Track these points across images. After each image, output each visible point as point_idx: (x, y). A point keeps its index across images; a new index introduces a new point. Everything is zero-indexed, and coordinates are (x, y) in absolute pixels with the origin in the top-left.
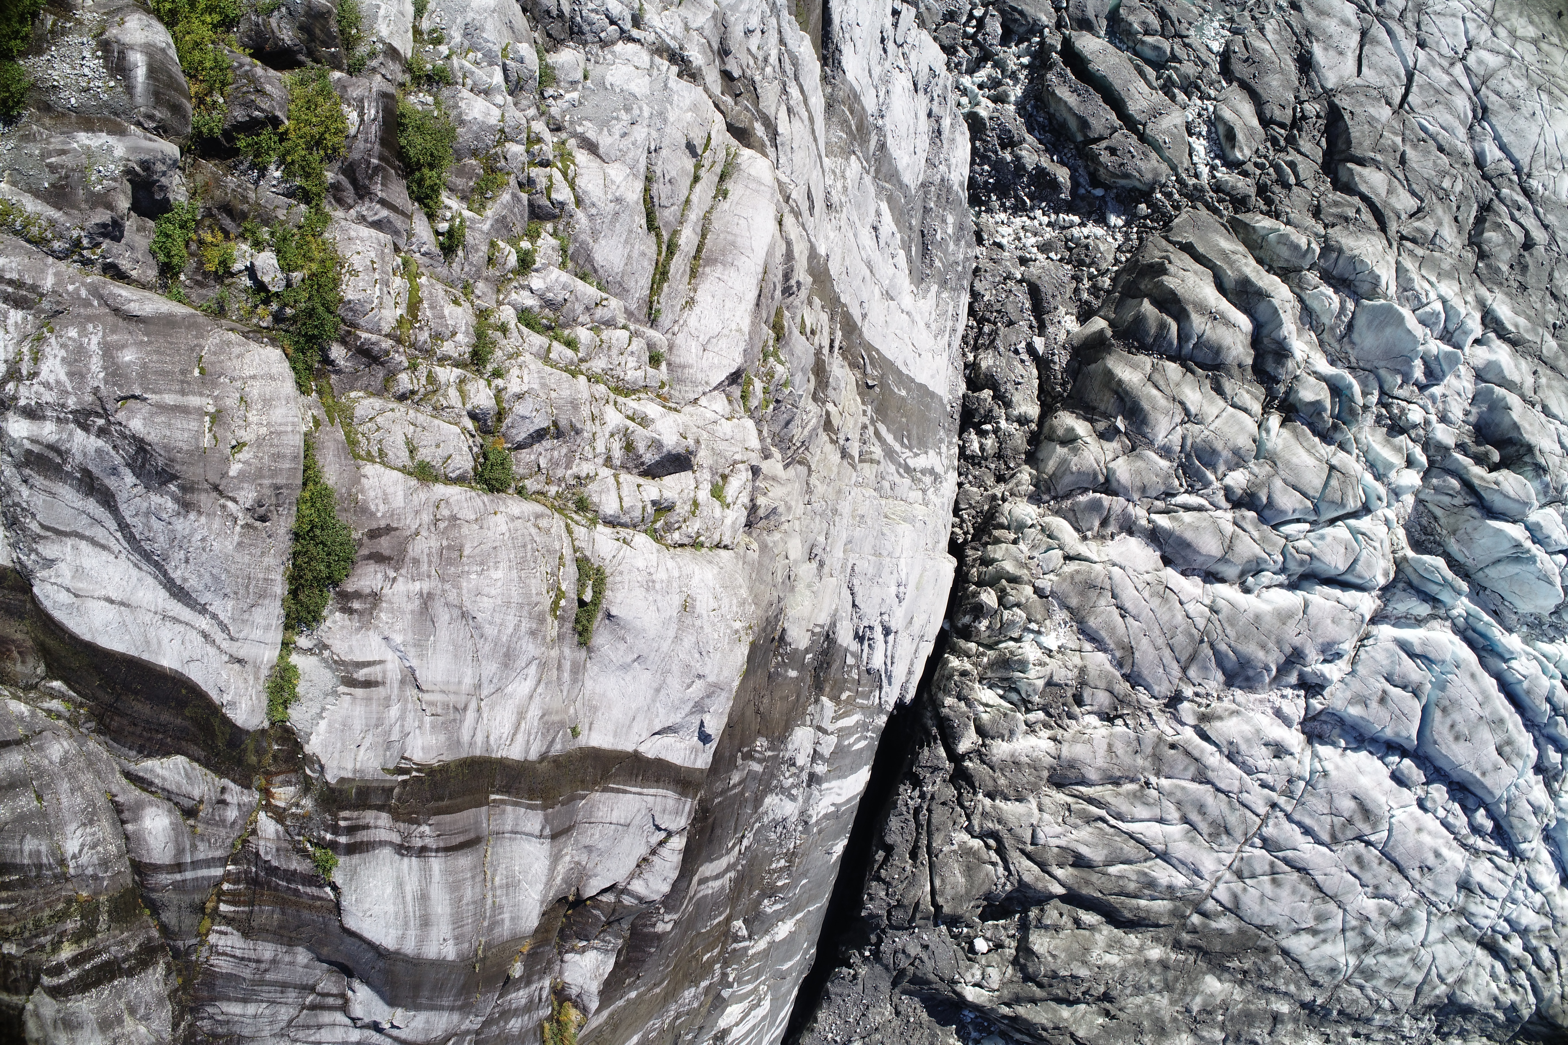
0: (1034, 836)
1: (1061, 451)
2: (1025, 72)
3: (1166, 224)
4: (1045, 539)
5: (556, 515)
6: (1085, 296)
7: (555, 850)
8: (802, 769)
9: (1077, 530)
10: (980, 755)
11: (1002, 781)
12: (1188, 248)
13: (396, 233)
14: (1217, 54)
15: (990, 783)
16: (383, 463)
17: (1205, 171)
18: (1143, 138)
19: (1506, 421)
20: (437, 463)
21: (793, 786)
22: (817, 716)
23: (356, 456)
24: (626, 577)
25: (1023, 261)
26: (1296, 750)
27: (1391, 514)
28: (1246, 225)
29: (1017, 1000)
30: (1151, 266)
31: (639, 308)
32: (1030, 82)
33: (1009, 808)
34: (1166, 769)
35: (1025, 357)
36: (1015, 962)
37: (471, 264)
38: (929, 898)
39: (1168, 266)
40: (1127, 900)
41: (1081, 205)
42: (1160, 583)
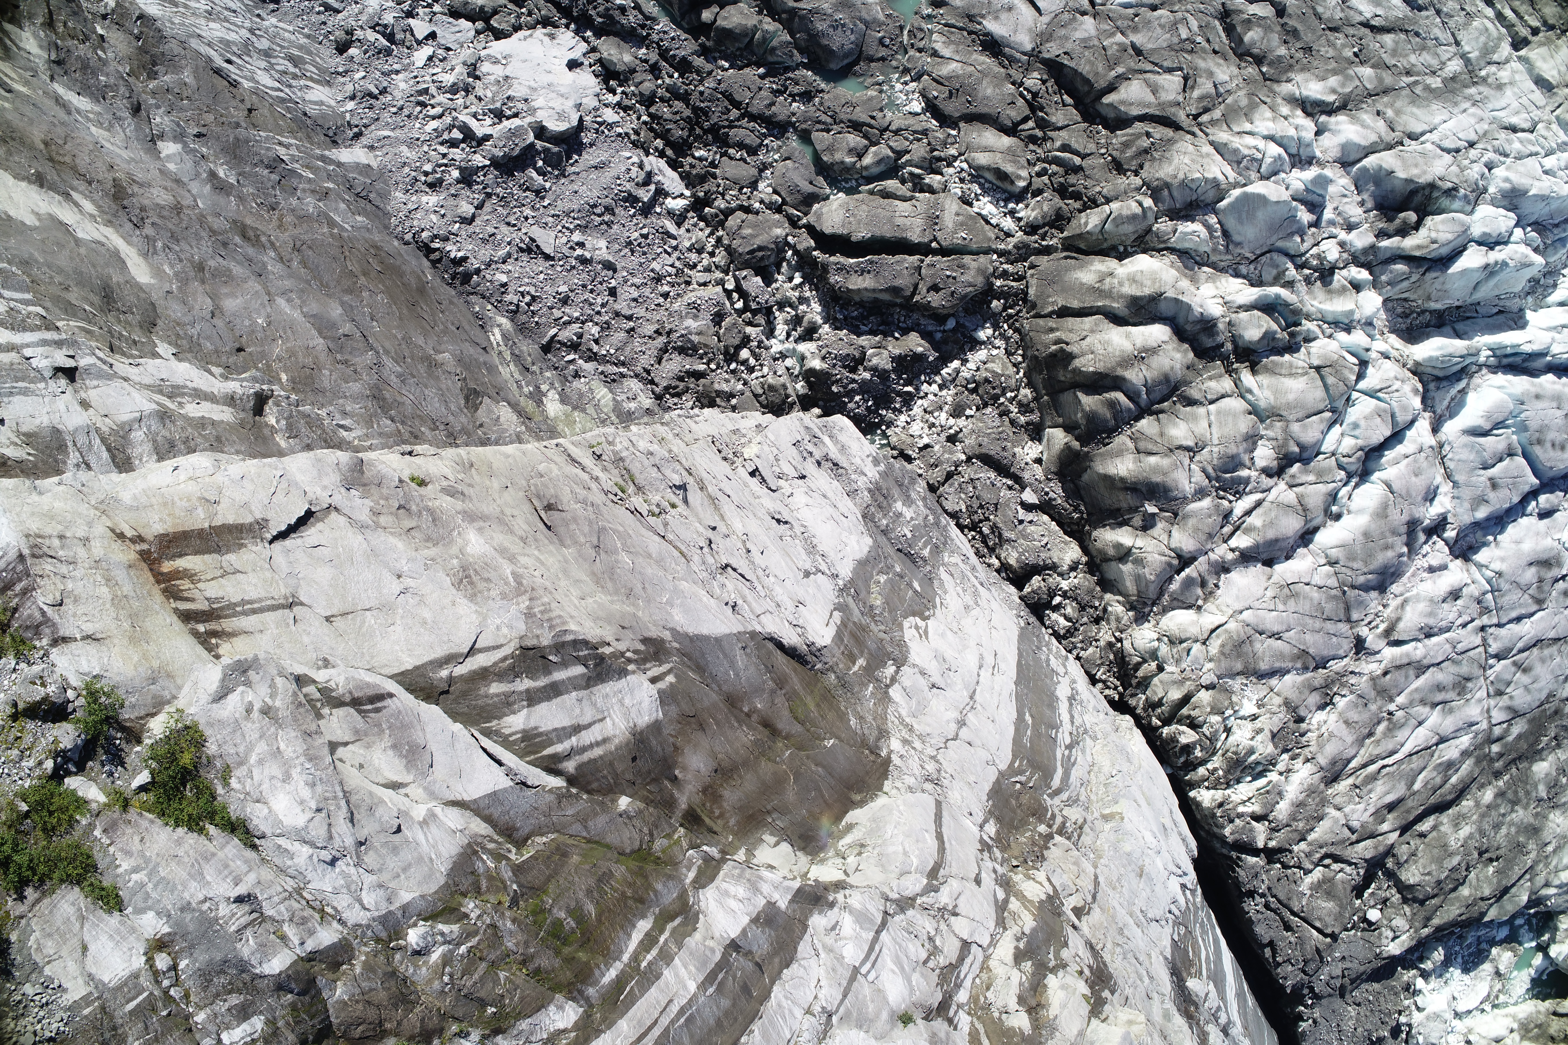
1: (1127, 568)
2: (807, 288)
4: (1180, 647)
6: (1022, 419)
9: (1189, 607)
10: (1274, 830)
11: (1301, 825)
12: (1064, 312)
14: (924, 111)
15: (1294, 836)
17: (1008, 223)
18: (944, 252)
19: (1397, 183)
25: (952, 439)
26: (1464, 578)
27: (1380, 345)
28: (1080, 236)
29: (1428, 920)
30: (1053, 355)
32: (817, 290)
33: (1319, 833)
34: (1394, 691)
35: (1030, 516)
36: (1404, 900)
38: (1320, 937)
39: (1068, 349)
40: (1443, 790)
41: (949, 348)
42: (1281, 587)
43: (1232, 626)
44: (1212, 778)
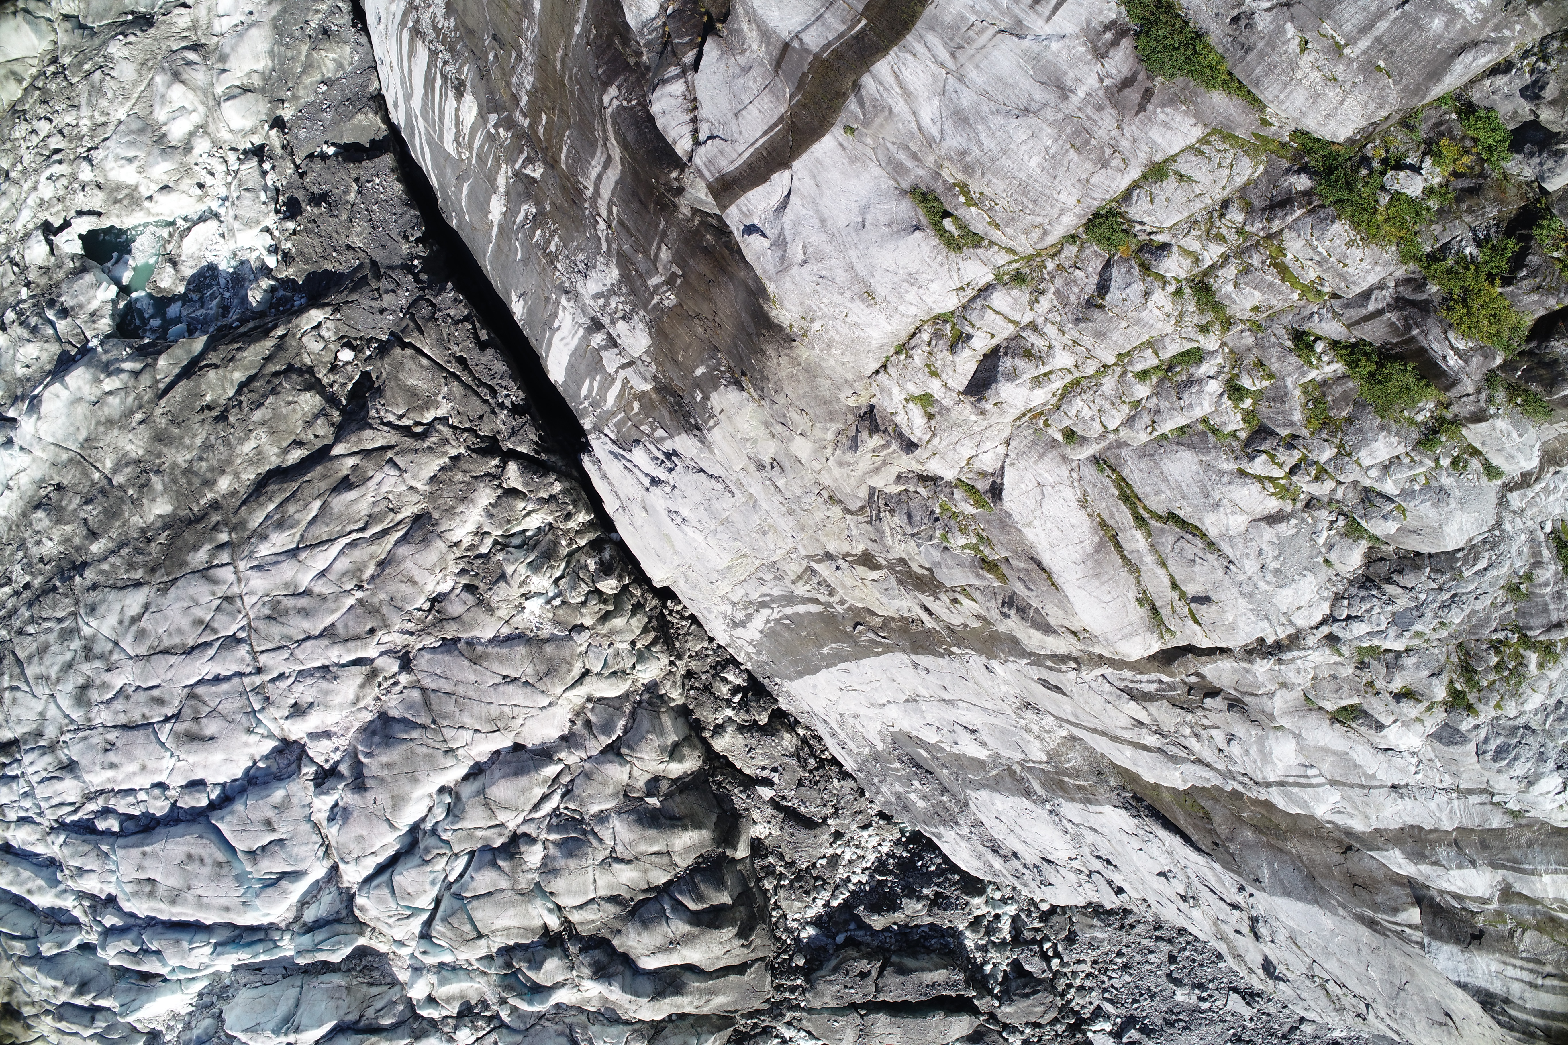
0: (396, 466)
1: (672, 738)
2: (979, 960)
3: (773, 968)
4: (616, 668)
5: (1031, 251)
6: (771, 860)
7: (774, 39)
8: (613, 322)
9: (600, 700)
10: (495, 477)
12: (741, 969)
13: (1348, 305)
15: (465, 466)
16: (1190, 148)
17: (788, 1033)
18: (854, 1007)
20: (1156, 188)
21: (607, 304)
22: (643, 369)
23: (1215, 131)
24: (935, 266)
25: (838, 835)
26: (287, 725)
27: (404, 952)
29: (280, 347)
30: (752, 929)
31: (1118, 457)
32: (968, 958)
33: (433, 465)
34: (359, 611)
35: (765, 774)
36: (311, 370)
37: (1273, 345)
38: (418, 345)
39: (742, 941)
40: (284, 496)
41: (843, 917)
42: (506, 728)
43: (559, 690)
44: (572, 535)
